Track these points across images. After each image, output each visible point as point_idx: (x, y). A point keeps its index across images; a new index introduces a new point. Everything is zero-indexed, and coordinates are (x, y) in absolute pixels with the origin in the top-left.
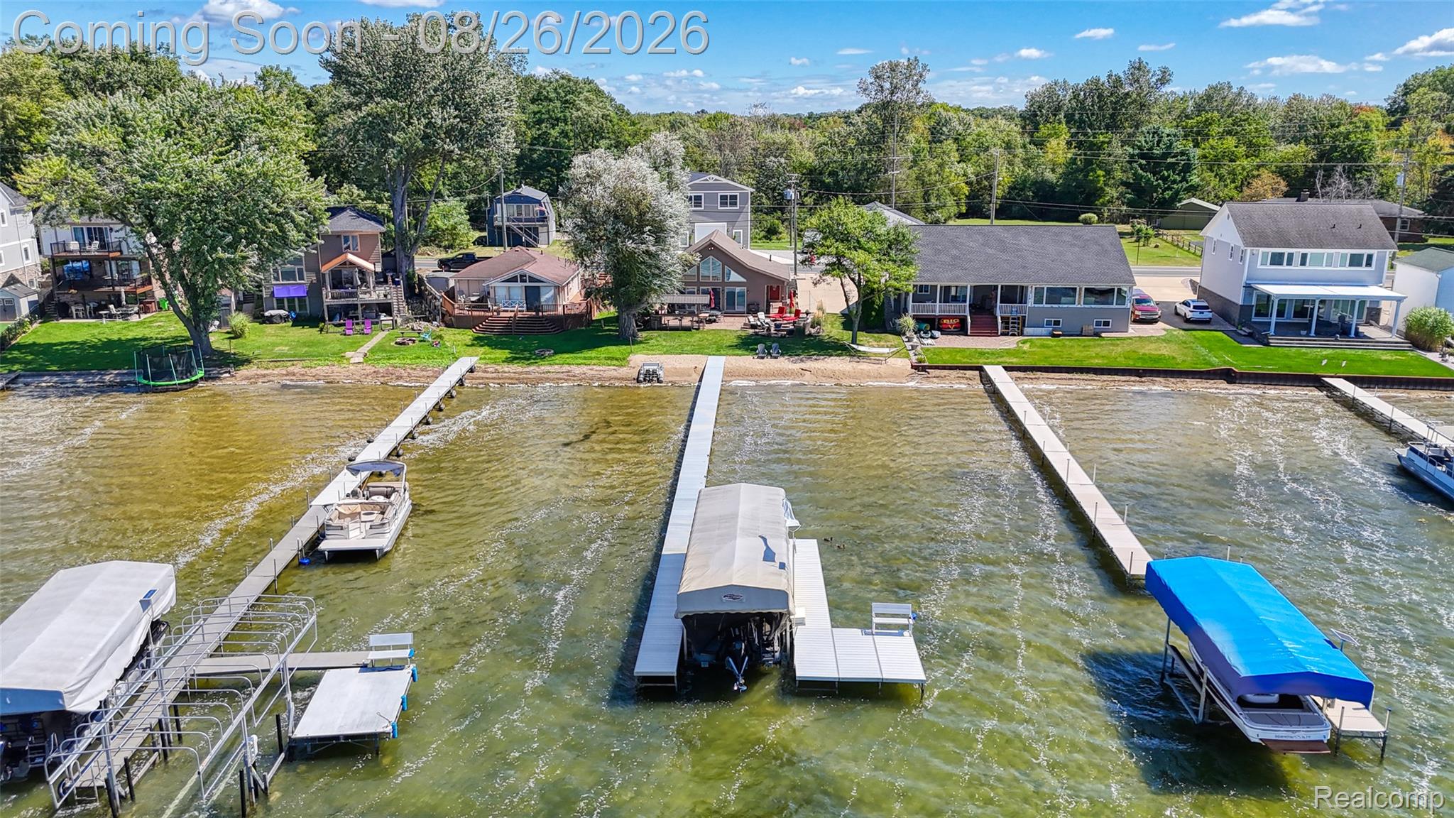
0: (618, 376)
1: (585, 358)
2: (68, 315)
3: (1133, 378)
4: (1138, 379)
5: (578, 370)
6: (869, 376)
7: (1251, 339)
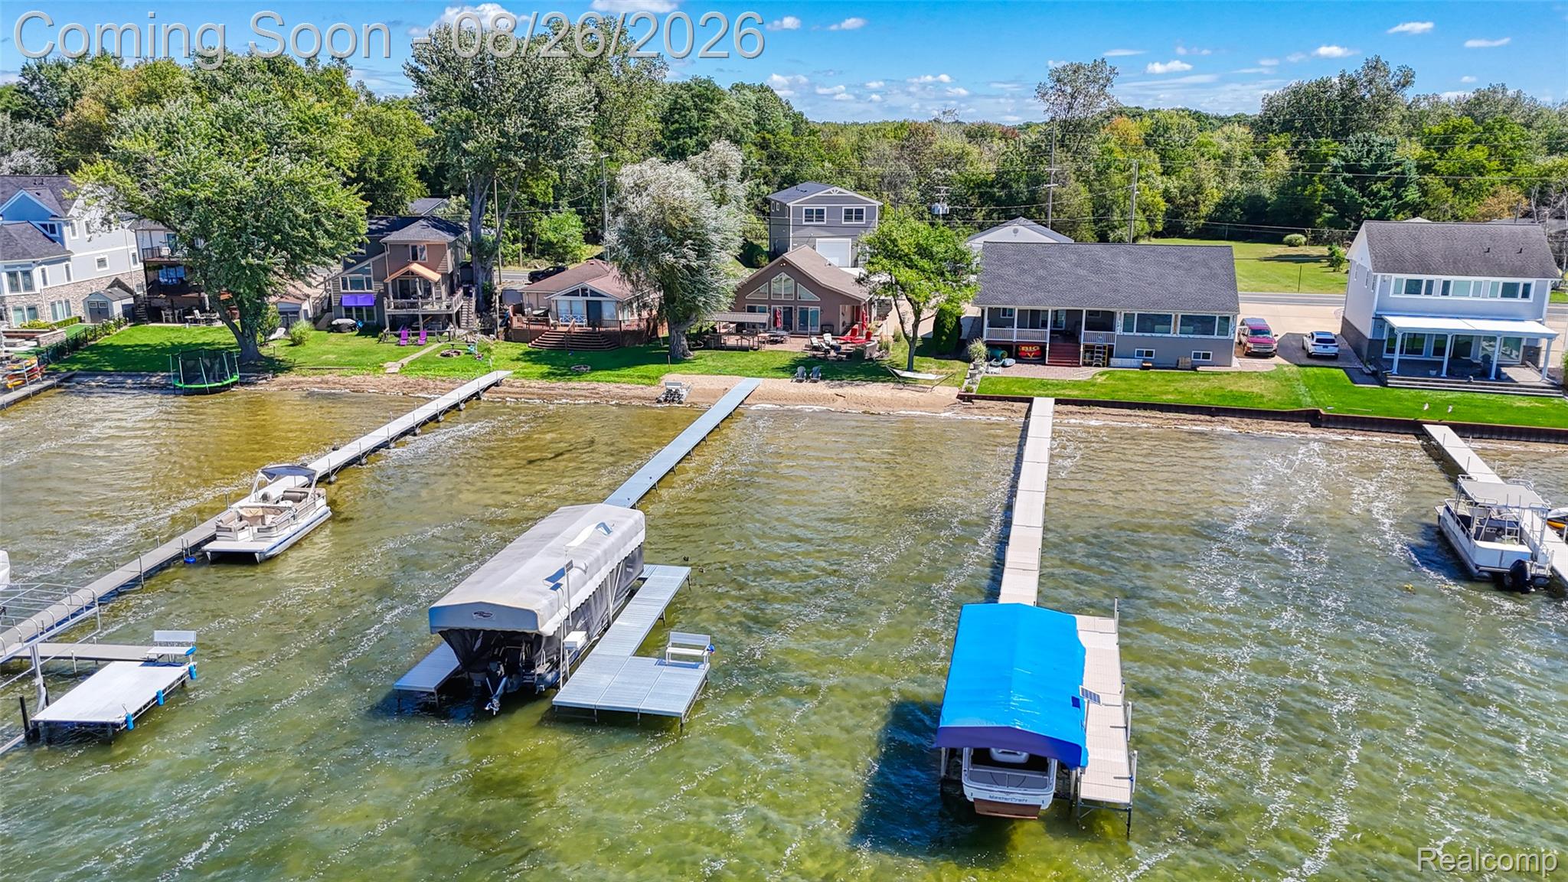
0: (643, 395)
1: (618, 376)
2: (158, 319)
3: (1202, 417)
4: (1208, 418)
5: (603, 387)
6: (905, 405)
7: (1372, 379)
